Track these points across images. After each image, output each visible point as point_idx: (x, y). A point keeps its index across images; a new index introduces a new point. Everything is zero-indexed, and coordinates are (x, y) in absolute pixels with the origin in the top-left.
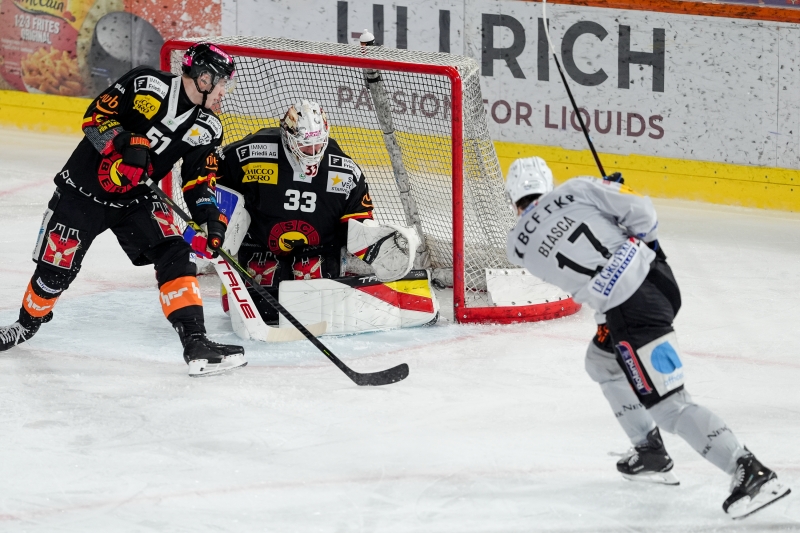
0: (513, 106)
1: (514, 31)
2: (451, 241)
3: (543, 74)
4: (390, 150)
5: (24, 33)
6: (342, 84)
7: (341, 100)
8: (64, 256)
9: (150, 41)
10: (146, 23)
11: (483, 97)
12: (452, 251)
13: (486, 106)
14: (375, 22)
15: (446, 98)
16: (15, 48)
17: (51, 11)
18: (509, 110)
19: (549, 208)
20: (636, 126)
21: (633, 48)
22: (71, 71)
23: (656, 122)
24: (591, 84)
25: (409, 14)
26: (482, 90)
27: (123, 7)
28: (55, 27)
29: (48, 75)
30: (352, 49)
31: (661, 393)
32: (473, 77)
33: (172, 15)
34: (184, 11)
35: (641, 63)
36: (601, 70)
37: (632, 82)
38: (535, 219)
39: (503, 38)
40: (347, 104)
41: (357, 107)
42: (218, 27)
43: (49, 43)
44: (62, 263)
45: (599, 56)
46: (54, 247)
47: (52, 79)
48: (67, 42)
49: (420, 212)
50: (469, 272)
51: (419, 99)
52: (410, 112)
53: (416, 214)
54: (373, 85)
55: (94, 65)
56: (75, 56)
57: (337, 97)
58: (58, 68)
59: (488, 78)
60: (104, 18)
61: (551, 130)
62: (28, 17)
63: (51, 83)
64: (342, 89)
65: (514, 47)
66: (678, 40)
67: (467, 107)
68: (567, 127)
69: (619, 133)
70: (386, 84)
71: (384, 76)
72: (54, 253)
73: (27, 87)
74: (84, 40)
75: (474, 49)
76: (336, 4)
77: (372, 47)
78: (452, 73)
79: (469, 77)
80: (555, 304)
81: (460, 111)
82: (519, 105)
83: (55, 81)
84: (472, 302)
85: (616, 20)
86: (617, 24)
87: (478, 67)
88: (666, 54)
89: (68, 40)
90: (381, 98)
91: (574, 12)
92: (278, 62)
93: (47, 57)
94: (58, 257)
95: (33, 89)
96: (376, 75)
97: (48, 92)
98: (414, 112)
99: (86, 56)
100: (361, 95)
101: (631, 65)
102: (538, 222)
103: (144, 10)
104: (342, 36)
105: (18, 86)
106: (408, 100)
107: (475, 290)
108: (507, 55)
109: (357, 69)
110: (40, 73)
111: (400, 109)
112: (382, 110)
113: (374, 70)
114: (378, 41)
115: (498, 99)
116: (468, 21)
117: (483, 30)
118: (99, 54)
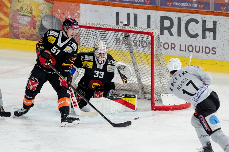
0: (170, 44)
1: (170, 21)
2: (150, 85)
3: (179, 34)
4: (132, 58)
5: (20, 21)
6: (117, 37)
7: (117, 42)
8: (33, 87)
9: (58, 24)
10: (57, 18)
11: (161, 41)
12: (151, 89)
13: (161, 44)
14: (127, 18)
15: (149, 42)
16: (17, 26)
17: (28, 15)
18: (169, 45)
19: (180, 75)
20: (208, 51)
21: (207, 27)
22: (34, 33)
23: (214, 49)
24: (194, 38)
25: (138, 16)
26: (160, 39)
27: (50, 13)
28: (29, 19)
29: (27, 34)
30: (121, 26)
31: (213, 130)
32: (157, 35)
33: (65, 16)
34: (69, 15)
35: (209, 31)
36: (197, 33)
37: (206, 37)
38: (176, 79)
39: (167, 23)
40: (119, 44)
41: (122, 44)
42: (79, 20)
43: (28, 24)
44: (32, 89)
45: (196, 29)
46: (30, 84)
47: (28, 35)
48: (33, 24)
49: (141, 76)
50: (156, 95)
51: (141, 42)
52: (138, 46)
53: (140, 77)
54: (127, 38)
55: (41, 31)
56: (35, 28)
57: (115, 41)
58: (30, 32)
59: (162, 36)
60: (44, 17)
61: (181, 52)
62: (21, 16)
63: (28, 37)
64: (117, 39)
65: (170, 26)
66: (221, 24)
67: (156, 44)
68: (186, 51)
69: (202, 53)
70: (131, 38)
71: (130, 35)
72: (30, 86)
73: (21, 38)
74: (38, 24)
75: (158, 27)
76: (116, 13)
77: (127, 26)
78: (151, 34)
79: (156, 35)
80: (182, 105)
81: (153, 46)
82: (172, 44)
83: (29, 36)
84: (157, 104)
85: (202, 18)
86: (202, 19)
87: (159, 32)
88: (217, 28)
89: (33, 23)
90: (129, 42)
91: (189, 16)
92: (97, 30)
93: (27, 29)
94: (31, 87)
95: (22, 39)
96: (128, 35)
97: (27, 39)
98: (139, 46)
99: (39, 28)
100: (123, 41)
101: (206, 32)
102: (177, 80)
103: (57, 14)
104: (117, 23)
105: (18, 38)
106: (137, 42)
107: (158, 100)
108: (168, 29)
109: (122, 33)
110: (24, 34)
111: (135, 45)
112: (130, 45)
113: (127, 33)
114: (128, 24)
115: (165, 42)
116: (156, 18)
117: (161, 21)
118: (43, 28)
